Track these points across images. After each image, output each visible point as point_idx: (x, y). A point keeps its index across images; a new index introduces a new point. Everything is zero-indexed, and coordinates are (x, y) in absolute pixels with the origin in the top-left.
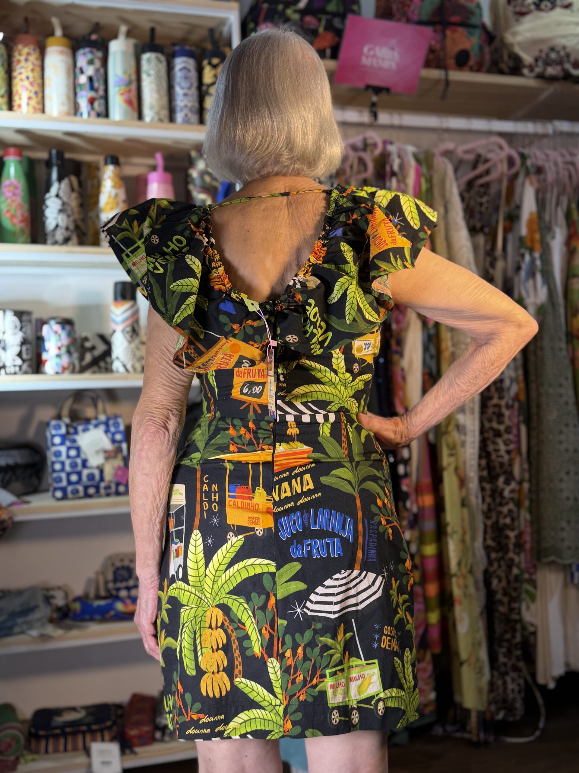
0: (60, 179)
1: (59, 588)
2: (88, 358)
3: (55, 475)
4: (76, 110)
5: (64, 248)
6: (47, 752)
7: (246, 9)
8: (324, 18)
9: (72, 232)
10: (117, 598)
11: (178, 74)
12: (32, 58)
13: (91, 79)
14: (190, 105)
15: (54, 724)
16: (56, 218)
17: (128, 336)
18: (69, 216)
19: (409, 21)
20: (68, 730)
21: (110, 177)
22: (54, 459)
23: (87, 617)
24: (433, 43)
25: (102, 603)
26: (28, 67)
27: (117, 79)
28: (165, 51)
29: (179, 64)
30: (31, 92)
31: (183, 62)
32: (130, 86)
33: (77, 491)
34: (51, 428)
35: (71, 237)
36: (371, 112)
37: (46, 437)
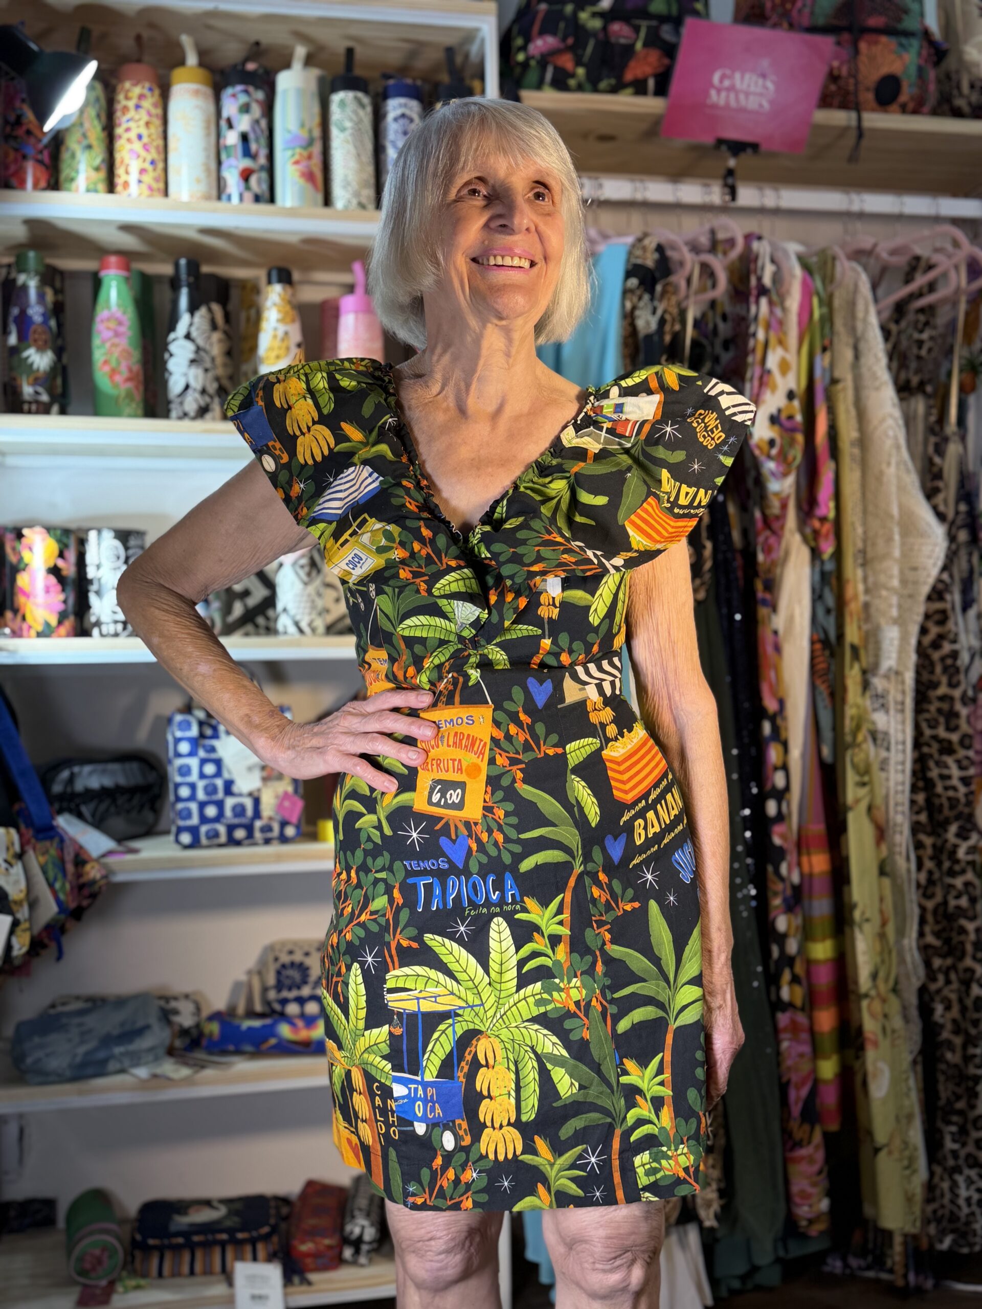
0: (192, 309)
1: (187, 996)
2: (238, 609)
3: (180, 806)
4: (220, 190)
5: (199, 425)
6: (160, 1275)
7: (511, 15)
8: (644, 25)
9: (211, 397)
10: (283, 1016)
11: (393, 129)
12: (147, 104)
13: (244, 138)
15: (173, 1228)
16: (186, 375)
17: (302, 573)
18: (206, 370)
19: (792, 26)
20: (196, 1238)
21: (275, 304)
22: (178, 779)
23: (231, 1048)
24: (836, 64)
25: (256, 1023)
26: (140, 120)
27: (288, 136)
28: (371, 88)
29: (395, 108)
30: (144, 160)
31: (401, 106)
32: (310, 149)
33: (216, 835)
34: (175, 727)
35: (211, 407)
36: (726, 185)
37: (166, 742)
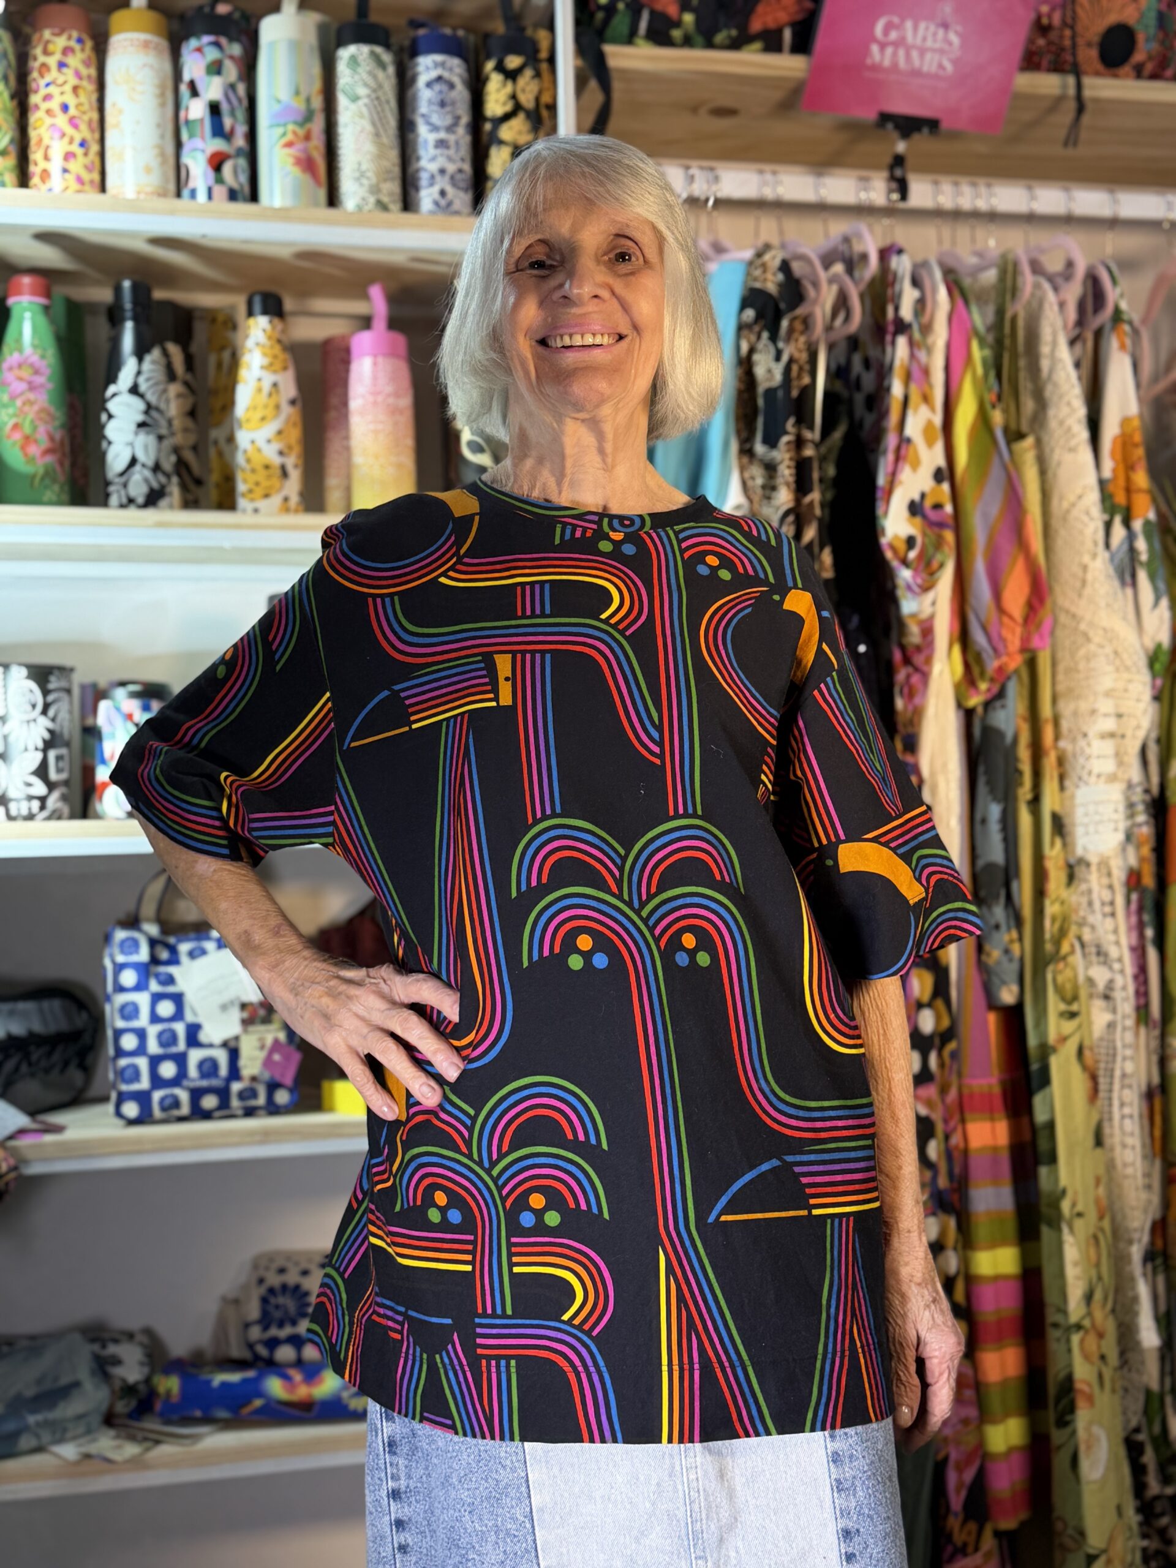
1: (131, 1336)
3: (123, 1062)
4: (179, 183)
5: (150, 514)
9: (168, 476)
11: (425, 96)
12: (75, 61)
13: (214, 109)
14: (451, 168)
16: (131, 444)
18: (160, 438)
21: (258, 344)
22: (120, 1024)
23: (197, 1414)
24: (1045, 9)
25: (234, 1377)
26: (65, 82)
27: (277, 107)
28: (394, 40)
29: (428, 68)
30: (71, 141)
31: (436, 65)
32: (308, 126)
33: (176, 1104)
34: (116, 950)
35: (168, 490)
36: (892, 178)
37: (103, 969)
